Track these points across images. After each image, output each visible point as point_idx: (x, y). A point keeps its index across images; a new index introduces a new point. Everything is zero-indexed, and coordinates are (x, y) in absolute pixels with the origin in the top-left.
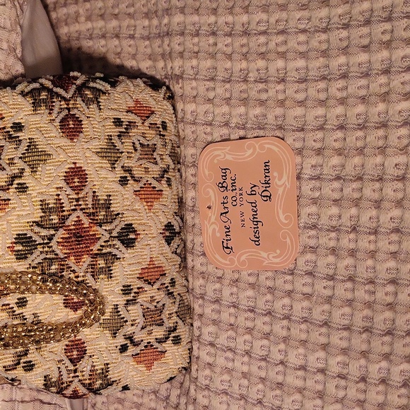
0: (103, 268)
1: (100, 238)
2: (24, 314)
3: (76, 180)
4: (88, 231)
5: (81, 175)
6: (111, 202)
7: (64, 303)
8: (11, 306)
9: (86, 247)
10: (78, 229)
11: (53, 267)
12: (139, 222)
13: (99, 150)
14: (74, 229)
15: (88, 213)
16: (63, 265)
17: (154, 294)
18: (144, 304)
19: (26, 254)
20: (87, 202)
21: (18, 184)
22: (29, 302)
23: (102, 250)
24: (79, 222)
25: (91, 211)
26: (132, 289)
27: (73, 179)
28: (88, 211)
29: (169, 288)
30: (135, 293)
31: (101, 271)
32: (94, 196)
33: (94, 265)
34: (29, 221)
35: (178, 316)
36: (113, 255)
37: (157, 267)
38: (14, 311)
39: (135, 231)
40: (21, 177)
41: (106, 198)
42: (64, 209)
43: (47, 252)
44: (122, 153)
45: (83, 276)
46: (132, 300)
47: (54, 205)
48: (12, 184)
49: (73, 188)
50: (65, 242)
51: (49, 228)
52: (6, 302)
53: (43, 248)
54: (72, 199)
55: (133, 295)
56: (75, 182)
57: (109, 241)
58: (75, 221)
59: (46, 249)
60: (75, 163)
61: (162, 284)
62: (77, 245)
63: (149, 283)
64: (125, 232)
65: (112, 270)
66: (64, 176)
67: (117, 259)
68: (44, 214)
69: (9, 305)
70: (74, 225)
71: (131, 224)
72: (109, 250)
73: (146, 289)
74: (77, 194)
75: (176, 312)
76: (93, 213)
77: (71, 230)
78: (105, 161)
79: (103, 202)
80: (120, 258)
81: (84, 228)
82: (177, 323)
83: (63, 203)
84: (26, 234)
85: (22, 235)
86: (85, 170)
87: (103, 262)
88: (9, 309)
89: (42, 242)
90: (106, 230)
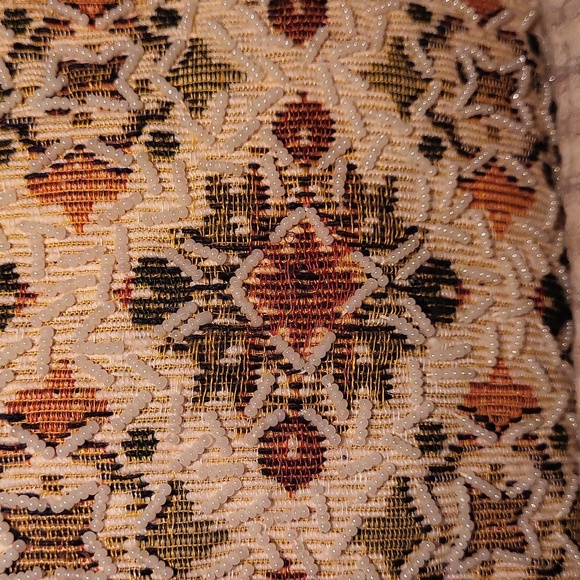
0: (367, 366)
1: (361, 284)
2: (144, 479)
3: (303, 133)
4: (331, 264)
5: (317, 122)
6: (397, 195)
7: (261, 461)
8: (109, 449)
9: (324, 305)
10: (302, 256)
11: (231, 351)
12: (469, 259)
13: (368, 69)
14: (292, 257)
15: (331, 217)
16: (259, 348)
17: (501, 460)
18: (475, 482)
19: (160, 311)
20: (332, 191)
21: (154, 134)
22: (159, 446)
23: (366, 317)
24: (306, 238)
25: (341, 211)
26: (444, 437)
27: (295, 131)
28: (331, 211)
29: (549, 451)
30: (452, 448)
31: (362, 375)
32: (349, 177)
33: (343, 356)
34: (174, 226)
35: (568, 533)
36: (394, 336)
37: (515, 387)
38: (119, 467)
39: (455, 282)
40: (162, 118)
41: (383, 183)
42: (269, 201)
43: (216, 309)
44: (428, 80)
45: (312, 386)
46: (443, 469)
47: (243, 192)
48: (138, 134)
49: (296, 153)
50: (267, 286)
51: (226, 249)
52: (98, 438)
53: (207, 298)
54: (290, 178)
55: (445, 452)
56: (300, 138)
57: (385, 296)
58: (297, 236)
59: (215, 302)
60: (303, 95)
61: (526, 437)
62: (300, 296)
63: (490, 427)
64: (429, 281)
65: (390, 377)
66: (274, 123)
67: (407, 347)
68: (213, 212)
69: (104, 445)
70: (292, 245)
71: (448, 263)
72: (383, 319)
73: (479, 441)
74: (307, 166)
75: (563, 522)
76: (346, 218)
77: (282, 257)
78: (384, 95)
79: (375, 192)
80: (412, 347)
81: (320, 254)
82: (563, 551)
83: (267, 188)
84: (164, 261)
85: (152, 260)
86: (328, 112)
87: (367, 350)
88: (103, 457)
89: (205, 282)
90: (378, 265)
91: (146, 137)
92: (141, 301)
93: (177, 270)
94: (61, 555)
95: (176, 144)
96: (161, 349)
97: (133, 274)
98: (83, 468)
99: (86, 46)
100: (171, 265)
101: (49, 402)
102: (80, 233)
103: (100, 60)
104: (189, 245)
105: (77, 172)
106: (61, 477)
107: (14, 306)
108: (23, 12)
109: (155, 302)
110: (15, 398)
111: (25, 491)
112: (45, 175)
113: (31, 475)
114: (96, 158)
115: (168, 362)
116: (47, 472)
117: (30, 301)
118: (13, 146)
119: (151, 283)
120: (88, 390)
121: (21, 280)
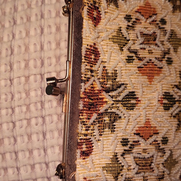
91: (166, 59)
92: (165, 104)
93: (172, 96)
94: (147, 169)
95: (172, 61)
96: (170, 117)
97: (163, 96)
98: (152, 147)
99: (144, 28)
100: (171, 94)
101: (146, 130)
102: (151, 84)
103: (150, 33)
104: (176, 89)
105: (150, 67)
106: (147, 149)
107: (136, 104)
108: (130, 16)
109: (169, 104)
110: (138, 129)
111: (138, 152)
112: (143, 67)
113: (140, 149)
114: (154, 64)
115: (172, 120)
116: (144, 148)
117: (139, 102)
118: (134, 58)
119: (167, 99)
120: (154, 127)
121: (137, 96)
